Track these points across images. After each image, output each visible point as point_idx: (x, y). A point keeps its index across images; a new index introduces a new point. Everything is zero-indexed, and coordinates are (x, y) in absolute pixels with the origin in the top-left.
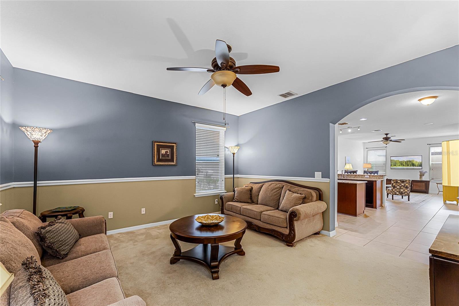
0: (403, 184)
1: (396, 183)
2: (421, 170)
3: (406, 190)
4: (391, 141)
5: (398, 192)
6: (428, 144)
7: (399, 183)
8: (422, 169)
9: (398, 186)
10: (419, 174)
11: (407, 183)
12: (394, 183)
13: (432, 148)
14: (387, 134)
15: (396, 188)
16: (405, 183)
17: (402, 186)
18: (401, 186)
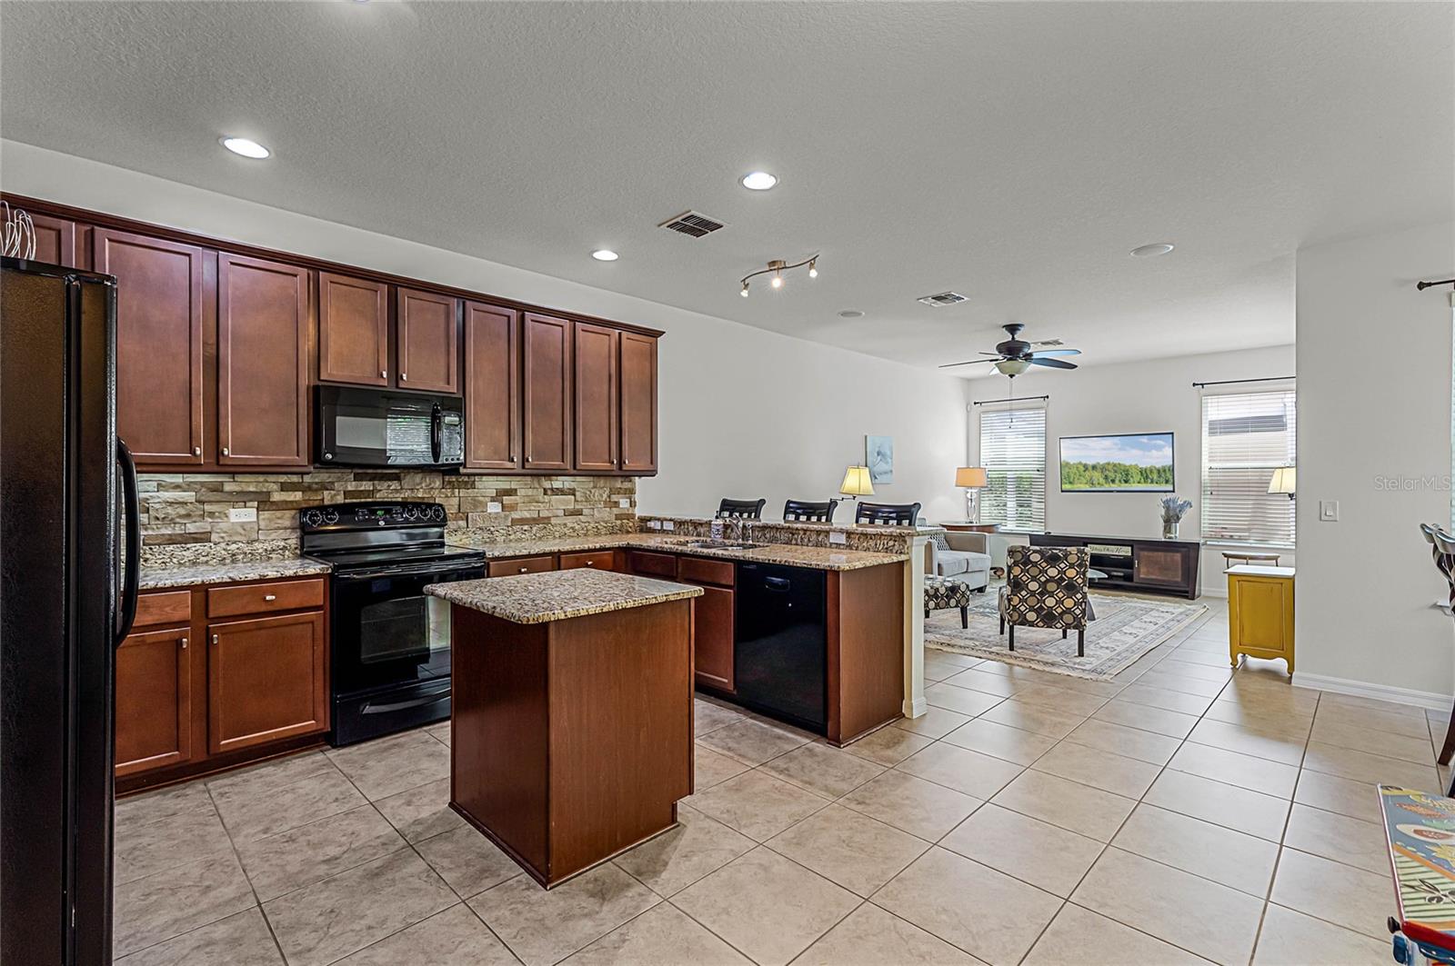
0: (1053, 572)
1: (1025, 564)
2: (1170, 496)
3: (1069, 603)
4: (1028, 357)
5: (1032, 609)
6: (1194, 385)
7: (1035, 564)
8: (1174, 491)
9: (1034, 579)
10: (1163, 512)
11: (1072, 566)
12: (1016, 564)
13: (1209, 399)
14: (1013, 328)
15: (1024, 593)
16: (1062, 565)
17: (1051, 579)
18: (1047, 581)
